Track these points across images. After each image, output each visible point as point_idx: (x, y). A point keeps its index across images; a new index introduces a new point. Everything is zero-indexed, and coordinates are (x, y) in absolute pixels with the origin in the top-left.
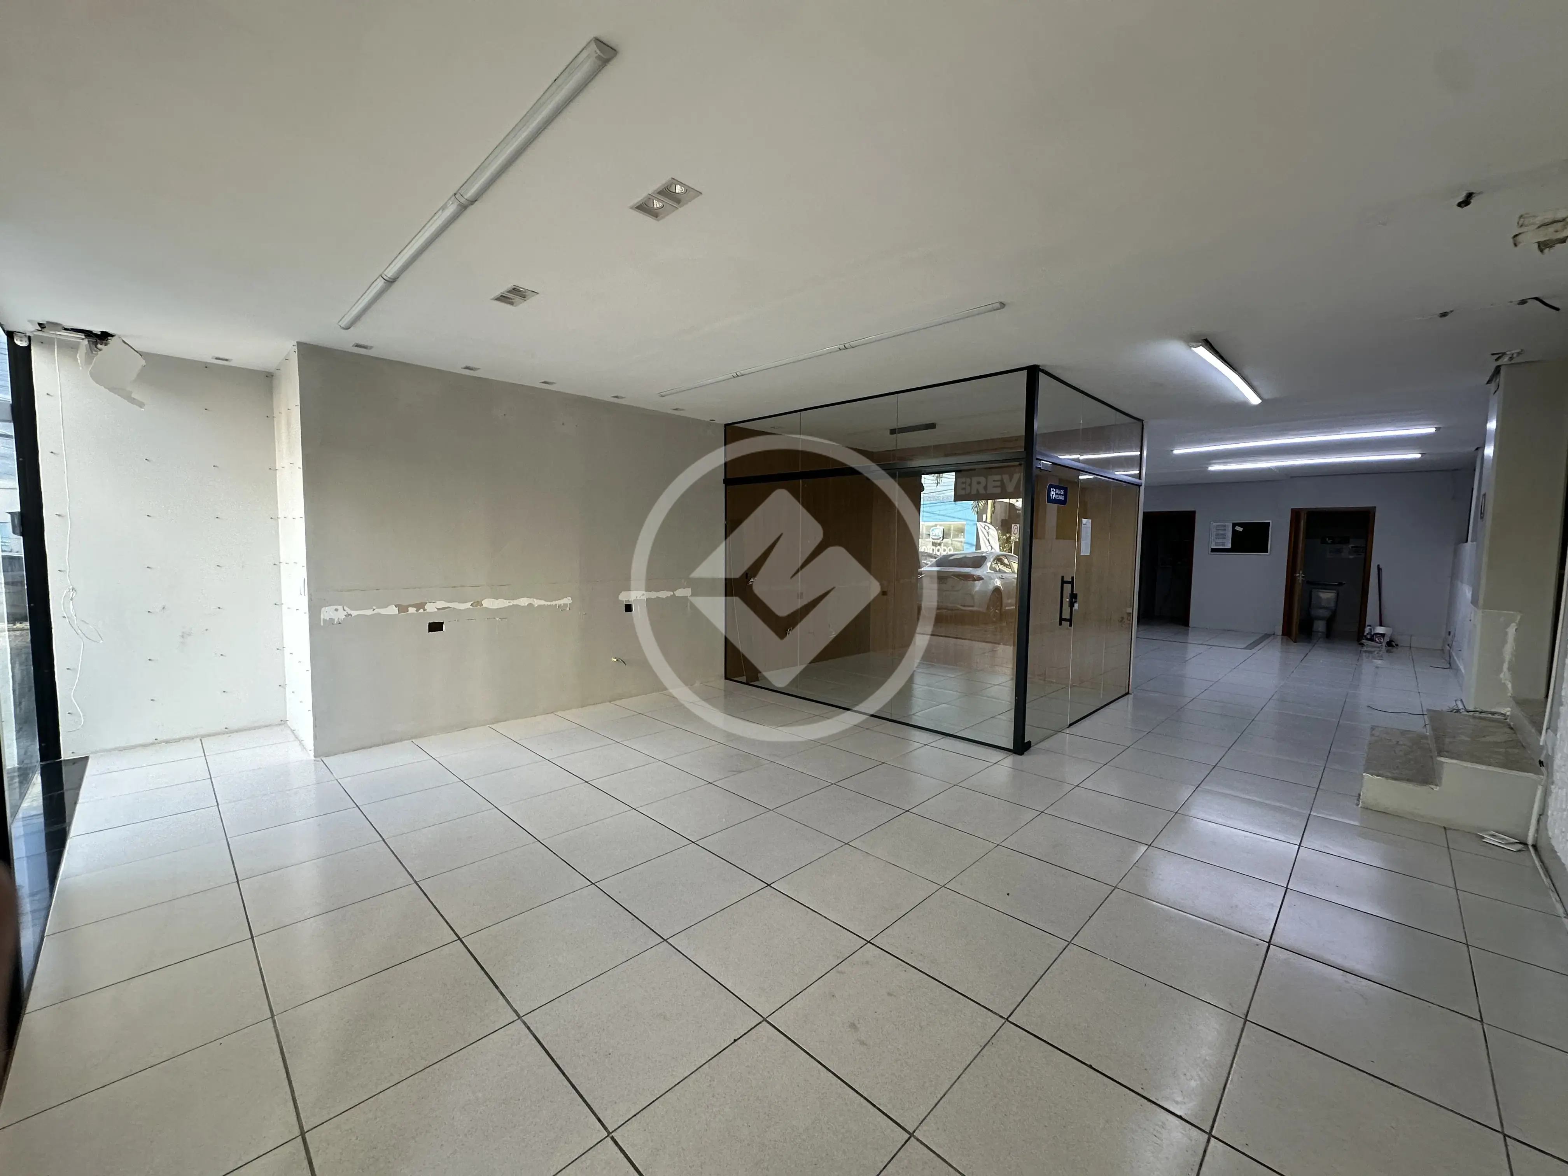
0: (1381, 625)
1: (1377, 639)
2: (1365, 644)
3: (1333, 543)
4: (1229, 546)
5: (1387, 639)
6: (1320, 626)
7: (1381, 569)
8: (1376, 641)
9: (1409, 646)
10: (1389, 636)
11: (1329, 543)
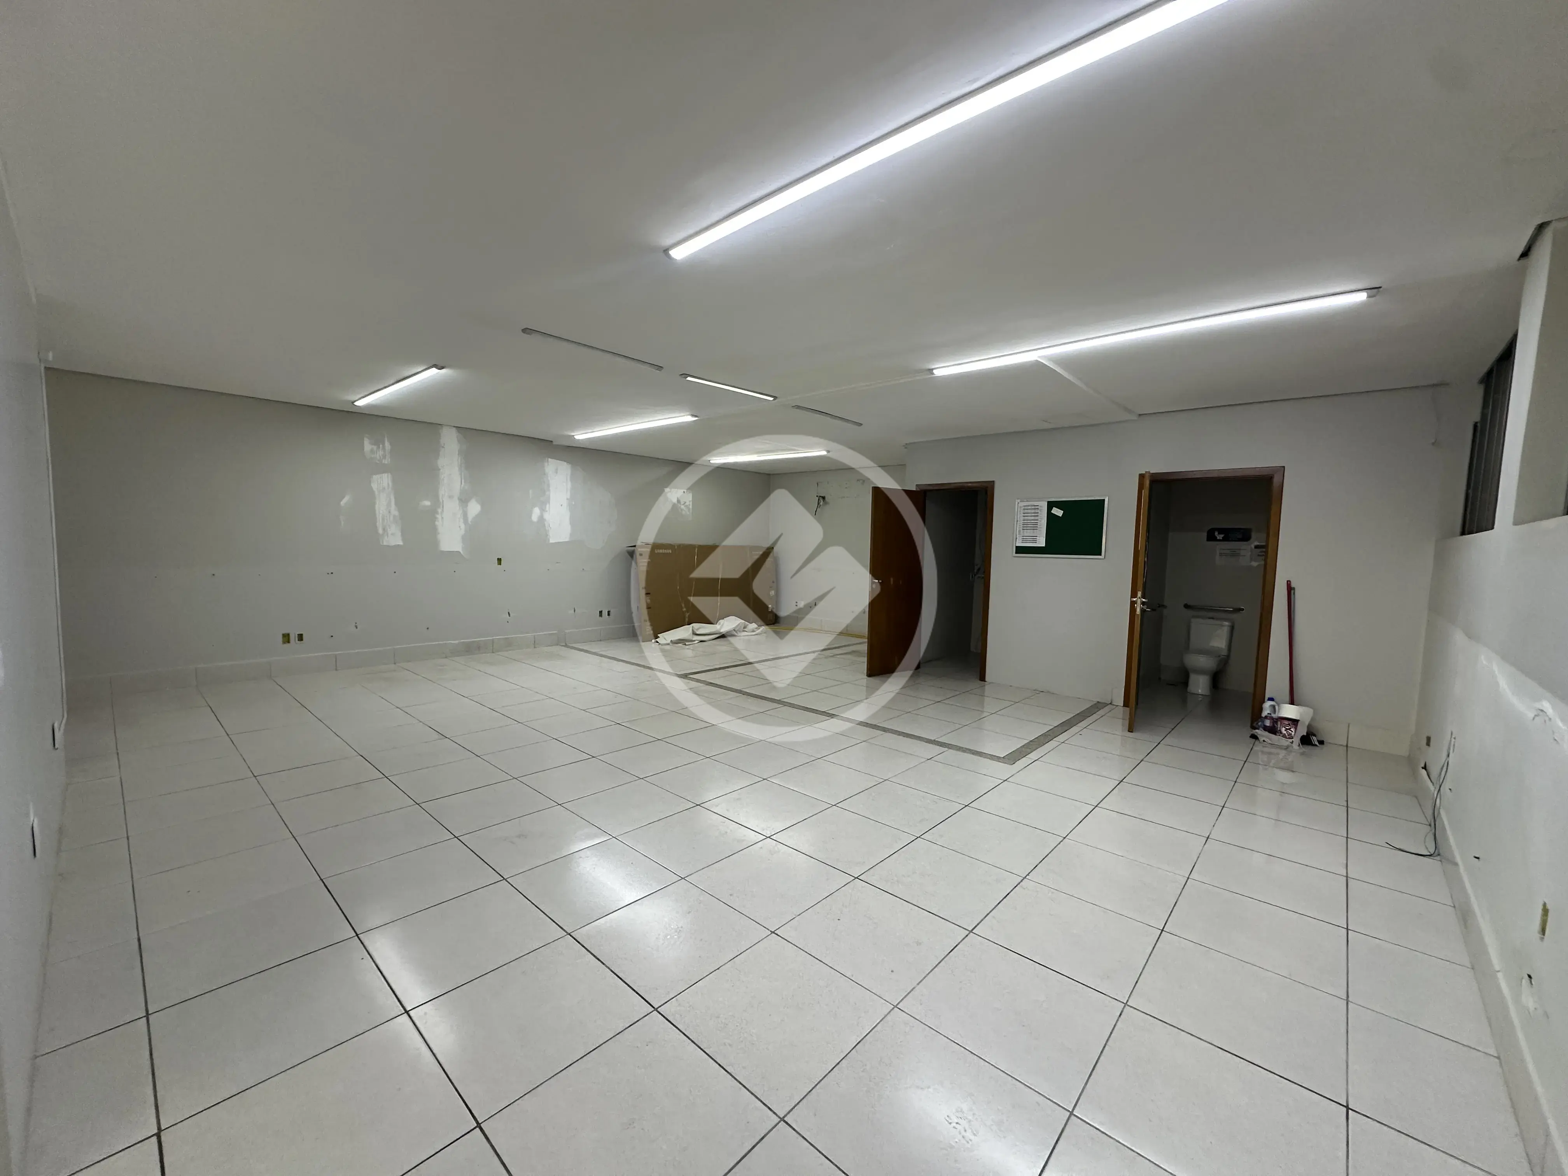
0: (1292, 703)
1: (1283, 730)
2: (1261, 739)
3: (1224, 539)
4: (1041, 542)
5: (1302, 731)
6: (1200, 685)
7: (1294, 589)
8: (1281, 733)
9: (1345, 744)
10: (1307, 724)
11: (1220, 540)
